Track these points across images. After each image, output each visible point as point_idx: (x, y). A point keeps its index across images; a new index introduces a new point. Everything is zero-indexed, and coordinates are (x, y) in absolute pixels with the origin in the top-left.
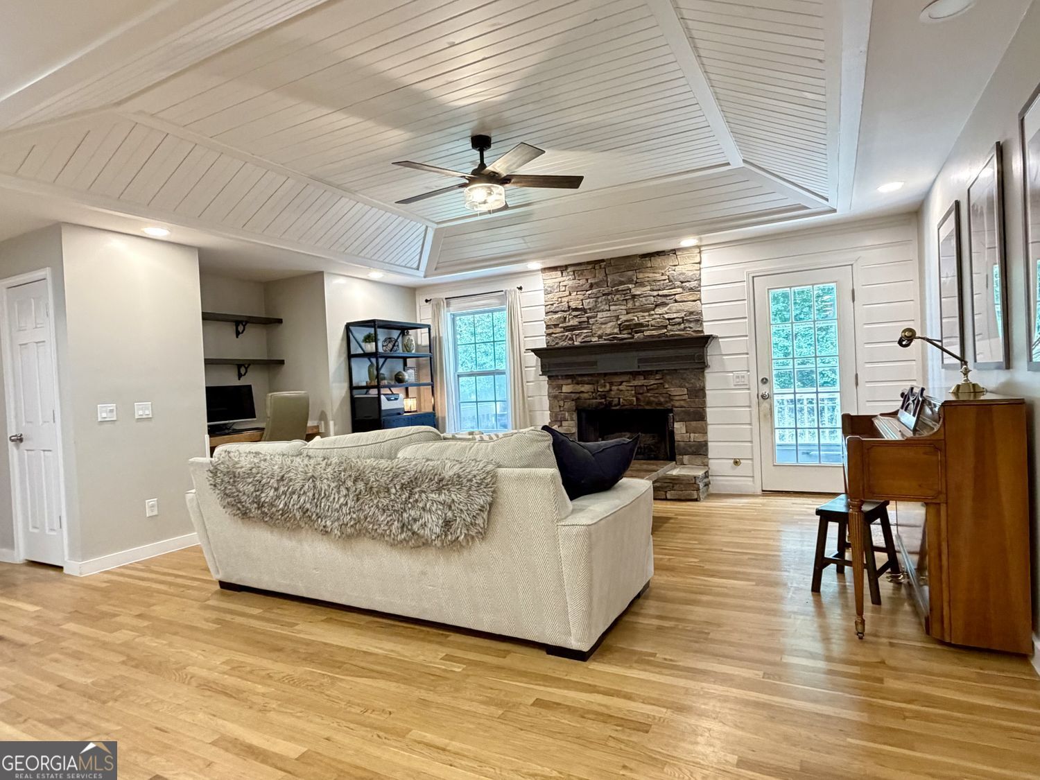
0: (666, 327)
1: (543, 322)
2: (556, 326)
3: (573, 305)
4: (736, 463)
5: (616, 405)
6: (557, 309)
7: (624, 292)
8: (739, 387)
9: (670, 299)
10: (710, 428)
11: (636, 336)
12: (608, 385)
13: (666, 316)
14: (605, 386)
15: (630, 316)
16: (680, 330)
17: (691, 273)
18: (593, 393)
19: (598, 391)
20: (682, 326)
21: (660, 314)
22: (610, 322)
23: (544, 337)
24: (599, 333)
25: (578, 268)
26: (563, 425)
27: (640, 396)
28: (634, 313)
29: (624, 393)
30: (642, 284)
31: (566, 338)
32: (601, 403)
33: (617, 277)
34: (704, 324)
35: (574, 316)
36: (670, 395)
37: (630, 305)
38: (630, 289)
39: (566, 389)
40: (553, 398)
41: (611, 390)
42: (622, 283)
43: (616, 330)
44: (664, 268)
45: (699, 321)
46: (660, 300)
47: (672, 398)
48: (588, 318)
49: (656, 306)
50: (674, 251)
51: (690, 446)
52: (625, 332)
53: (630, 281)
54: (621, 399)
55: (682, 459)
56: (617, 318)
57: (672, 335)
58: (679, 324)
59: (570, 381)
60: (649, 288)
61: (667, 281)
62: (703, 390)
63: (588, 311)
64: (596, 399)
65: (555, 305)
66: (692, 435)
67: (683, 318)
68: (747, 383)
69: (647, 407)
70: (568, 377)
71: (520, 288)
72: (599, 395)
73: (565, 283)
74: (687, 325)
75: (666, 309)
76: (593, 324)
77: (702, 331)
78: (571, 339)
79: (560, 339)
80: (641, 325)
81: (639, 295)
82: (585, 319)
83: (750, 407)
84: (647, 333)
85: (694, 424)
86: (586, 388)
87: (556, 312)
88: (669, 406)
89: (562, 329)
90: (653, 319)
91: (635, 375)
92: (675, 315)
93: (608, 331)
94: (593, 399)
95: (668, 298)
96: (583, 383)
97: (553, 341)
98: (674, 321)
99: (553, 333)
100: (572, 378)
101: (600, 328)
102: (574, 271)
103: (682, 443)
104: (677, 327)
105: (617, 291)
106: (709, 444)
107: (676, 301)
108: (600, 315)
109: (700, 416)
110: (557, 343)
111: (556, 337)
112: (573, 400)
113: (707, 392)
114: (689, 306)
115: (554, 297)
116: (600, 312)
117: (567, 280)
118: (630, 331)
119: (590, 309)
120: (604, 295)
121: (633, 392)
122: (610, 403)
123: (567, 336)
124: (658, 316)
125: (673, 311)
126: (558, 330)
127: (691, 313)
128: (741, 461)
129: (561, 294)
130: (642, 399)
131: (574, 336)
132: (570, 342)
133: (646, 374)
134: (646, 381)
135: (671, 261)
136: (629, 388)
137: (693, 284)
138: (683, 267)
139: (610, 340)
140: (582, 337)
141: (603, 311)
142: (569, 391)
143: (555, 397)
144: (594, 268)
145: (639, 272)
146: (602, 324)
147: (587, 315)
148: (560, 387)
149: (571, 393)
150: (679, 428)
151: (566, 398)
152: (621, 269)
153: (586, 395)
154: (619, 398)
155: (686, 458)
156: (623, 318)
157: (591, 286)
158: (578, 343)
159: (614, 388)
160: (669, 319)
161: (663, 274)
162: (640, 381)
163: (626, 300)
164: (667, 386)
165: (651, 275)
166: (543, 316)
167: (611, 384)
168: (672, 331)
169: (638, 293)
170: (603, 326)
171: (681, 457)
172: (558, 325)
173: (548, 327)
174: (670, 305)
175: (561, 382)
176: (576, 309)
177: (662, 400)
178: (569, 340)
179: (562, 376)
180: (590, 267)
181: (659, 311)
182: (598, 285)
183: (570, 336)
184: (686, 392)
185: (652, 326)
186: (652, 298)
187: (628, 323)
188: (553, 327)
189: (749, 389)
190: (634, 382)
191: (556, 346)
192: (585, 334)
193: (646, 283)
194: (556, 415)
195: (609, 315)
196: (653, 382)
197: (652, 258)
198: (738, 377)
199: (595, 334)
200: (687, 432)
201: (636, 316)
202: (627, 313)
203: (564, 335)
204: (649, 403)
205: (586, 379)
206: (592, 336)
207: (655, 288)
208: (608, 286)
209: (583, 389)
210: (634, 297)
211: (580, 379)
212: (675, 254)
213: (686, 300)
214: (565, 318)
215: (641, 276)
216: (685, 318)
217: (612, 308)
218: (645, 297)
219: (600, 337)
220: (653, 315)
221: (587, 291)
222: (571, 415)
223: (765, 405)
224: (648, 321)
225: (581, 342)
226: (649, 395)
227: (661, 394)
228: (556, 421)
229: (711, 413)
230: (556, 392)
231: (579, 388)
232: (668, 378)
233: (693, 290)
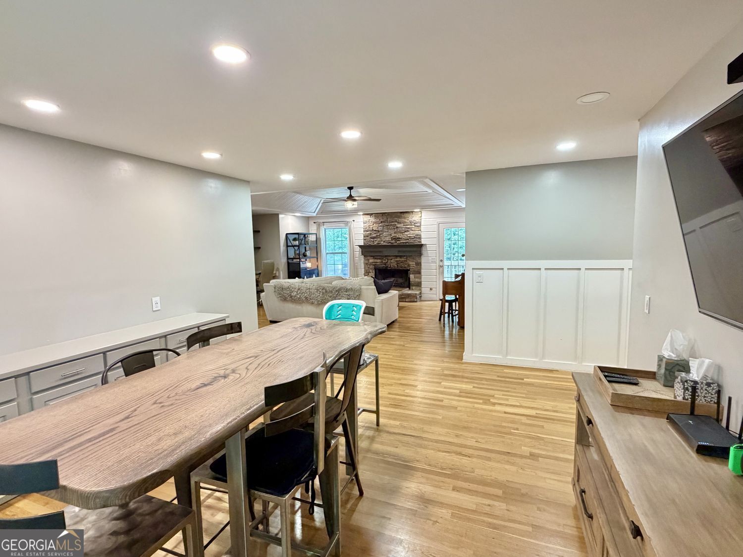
0: (408, 239)
1: (362, 235)
2: (367, 236)
3: (374, 229)
4: (431, 289)
5: (389, 268)
7: (394, 226)
8: (433, 262)
10: (422, 276)
11: (398, 242)
13: (409, 236)
14: (385, 260)
15: (395, 235)
17: (418, 221)
18: (381, 263)
19: (383, 262)
20: (414, 240)
21: (406, 235)
22: (388, 236)
23: (363, 241)
24: (384, 240)
26: (369, 274)
28: (397, 233)
29: (393, 263)
30: (400, 223)
32: (384, 266)
33: (391, 219)
34: (422, 239)
35: (375, 233)
37: (396, 230)
38: (396, 225)
39: (371, 261)
42: (393, 222)
43: (390, 240)
44: (408, 218)
45: (420, 238)
46: (406, 229)
47: (409, 265)
49: (405, 231)
50: (412, 212)
51: (416, 283)
53: (396, 222)
56: (391, 235)
57: (411, 243)
59: (372, 258)
60: (403, 225)
61: (409, 223)
62: (420, 263)
65: (367, 228)
66: (416, 279)
67: (414, 237)
68: (435, 261)
69: (401, 269)
70: (371, 256)
71: (354, 221)
72: (383, 264)
74: (416, 239)
75: (408, 233)
76: (382, 237)
77: (421, 242)
78: (373, 242)
80: (400, 238)
82: (379, 235)
83: (436, 269)
84: (401, 241)
85: (417, 275)
86: (379, 261)
87: (368, 231)
88: (408, 268)
89: (370, 238)
90: (404, 236)
91: (397, 256)
92: (411, 236)
93: (387, 240)
94: (381, 265)
95: (409, 229)
96: (378, 259)
99: (366, 239)
100: (374, 257)
101: (384, 238)
102: (375, 216)
103: (413, 282)
104: (412, 240)
105: (391, 225)
106: (422, 282)
107: (412, 230)
108: (384, 233)
109: (419, 272)
110: (368, 243)
111: (367, 241)
112: (373, 265)
113: (422, 264)
114: (417, 232)
115: (367, 225)
117: (372, 219)
118: (395, 240)
119: (381, 231)
120: (386, 226)
121: (396, 263)
122: (387, 267)
125: (411, 234)
126: (368, 238)
127: (417, 235)
128: (433, 289)
129: (370, 224)
130: (399, 265)
133: (401, 257)
134: (400, 259)
135: (411, 216)
136: (394, 261)
137: (418, 224)
138: (415, 218)
139: (388, 243)
140: (377, 241)
143: (367, 264)
144: (383, 215)
147: (379, 233)
148: (368, 260)
149: (373, 262)
150: (412, 276)
151: (371, 264)
152: (393, 217)
153: (378, 263)
154: (391, 265)
155: (414, 287)
156: (393, 235)
157: (381, 222)
158: (376, 244)
159: (389, 261)
161: (408, 220)
162: (398, 259)
163: (394, 228)
164: (408, 261)
165: (404, 220)
166: (363, 232)
167: (388, 260)
169: (399, 226)
170: (386, 238)
171: (412, 287)
173: (364, 237)
174: (410, 232)
175: (369, 258)
176: (375, 231)
177: (406, 266)
179: (369, 256)
180: (381, 215)
181: (406, 233)
182: (384, 222)
184: (414, 263)
185: (403, 239)
186: (404, 229)
187: (394, 237)
189: (436, 263)
190: (396, 259)
192: (379, 240)
193: (402, 223)
194: (367, 271)
195: (388, 234)
196: (403, 259)
197: (404, 214)
198: (433, 259)
200: (414, 278)
201: (397, 235)
202: (395, 233)
203: (371, 240)
204: (402, 267)
205: (378, 257)
206: (381, 241)
207: (405, 225)
208: (388, 223)
209: (377, 261)
210: (397, 227)
211: (376, 257)
213: (416, 230)
214: (371, 234)
215: (400, 220)
217: (389, 231)
218: (401, 228)
219: (384, 242)
221: (380, 224)
222: (373, 270)
223: (441, 269)
224: (402, 237)
226: (401, 264)
227: (406, 264)
228: (367, 273)
229: (423, 271)
230: (367, 262)
231: (376, 261)
232: (409, 258)
233: (418, 227)
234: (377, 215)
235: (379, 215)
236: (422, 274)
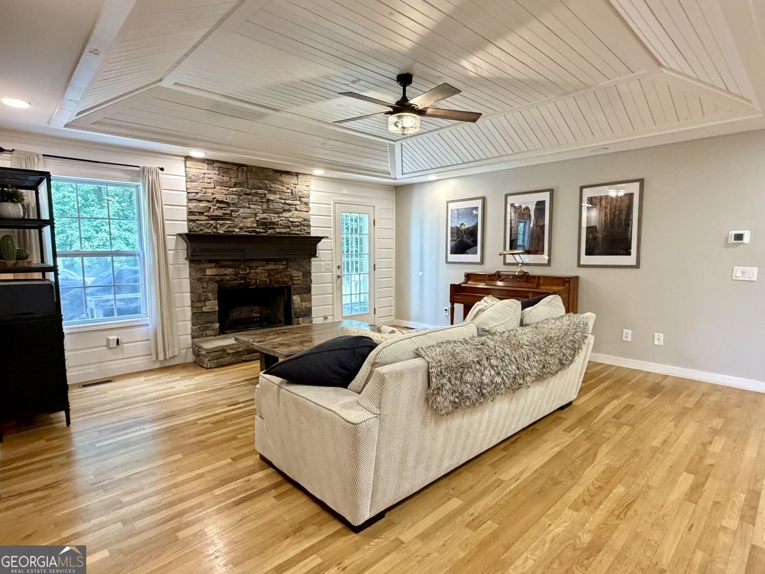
0: (289, 227)
1: (186, 208)
2: (201, 213)
3: (218, 197)
4: (325, 318)
5: (253, 285)
6: (202, 199)
7: (261, 196)
8: (328, 270)
9: (293, 208)
10: (313, 297)
11: (270, 231)
12: (248, 268)
13: (290, 219)
14: (245, 270)
15: (265, 215)
16: (298, 231)
17: (306, 192)
18: (233, 275)
19: (239, 274)
20: (299, 228)
21: (286, 217)
22: (250, 217)
23: (186, 223)
24: (241, 225)
25: (224, 166)
26: (207, 304)
27: (271, 277)
28: (268, 213)
29: (260, 274)
30: (274, 193)
31: (210, 226)
32: (241, 283)
33: (256, 182)
34: (312, 228)
35: (219, 207)
36: (292, 276)
37: (265, 206)
38: (265, 195)
39: (209, 272)
40: (195, 281)
41: (250, 273)
42: (260, 188)
43: (255, 225)
44: (289, 184)
45: (309, 226)
46: (287, 207)
47: (293, 278)
48: (232, 211)
49: (285, 211)
50: (297, 174)
51: (303, 311)
52: (261, 227)
53: (266, 188)
54: (258, 281)
55: (298, 320)
56: (256, 215)
57: (293, 234)
58: (298, 226)
59: (213, 265)
60: (278, 196)
61: (290, 194)
62: (310, 273)
63: (231, 205)
64: (237, 280)
65: (200, 194)
66: (304, 303)
67: (300, 222)
68: (331, 268)
69: (276, 286)
70: (210, 261)
71: (162, 169)
72: (240, 277)
73: (210, 176)
74: (303, 228)
75: (290, 214)
76: (236, 217)
77: (309, 233)
78: (216, 227)
79: (204, 226)
80: (273, 223)
81: (272, 200)
82: (229, 212)
83: (332, 283)
84: (278, 230)
85: (305, 295)
86: (230, 271)
87: (201, 201)
88: (290, 284)
89: (207, 218)
90: (281, 220)
91: (268, 261)
92: (296, 220)
93: (249, 225)
94: (235, 280)
95: (291, 206)
96: (226, 267)
97: (197, 227)
98: (295, 223)
99: (197, 220)
100: (217, 263)
101: (241, 222)
102: (219, 168)
103: (298, 310)
104: (296, 228)
105: (256, 193)
106: (313, 308)
107: (296, 210)
108: (241, 211)
109: (308, 290)
110: (201, 230)
111: (201, 224)
112: (215, 282)
113: (312, 274)
114: (304, 215)
115: (195, 186)
116: (241, 207)
117: (212, 174)
118: (264, 227)
119: (234, 204)
120: (245, 194)
121: (267, 274)
122: (249, 284)
123: (212, 224)
124: (284, 219)
125: (295, 216)
126: (203, 218)
127: (305, 220)
128: (328, 317)
129: (207, 185)
130: (273, 279)
131: (218, 225)
132: (215, 230)
133: (276, 261)
134: (276, 266)
135: (293, 180)
136: (264, 271)
137: (306, 200)
138: (301, 186)
139: (250, 233)
140: (226, 227)
141: (244, 207)
142: (215, 274)
143: (200, 280)
144: (238, 170)
145: (272, 183)
146: (244, 218)
147: (231, 208)
148: (203, 270)
149: (216, 275)
150: (296, 298)
151: (211, 280)
152: (259, 176)
153: (228, 277)
154: (256, 279)
155: (300, 319)
156: (261, 216)
157: (234, 185)
158: (222, 232)
159: (253, 271)
160: (292, 222)
161: (288, 188)
162: (271, 266)
163: (263, 202)
164: (289, 270)
165: (280, 187)
166: (185, 202)
167: (250, 268)
168: (294, 231)
169: (272, 198)
170: (245, 220)
171: (297, 319)
172: (203, 213)
173: (191, 213)
174: (293, 212)
175: (204, 266)
176: (220, 202)
177: (286, 279)
178: (213, 228)
179: (205, 260)
180: (235, 168)
181: (285, 214)
182: (240, 185)
183: (214, 224)
184: (301, 275)
185: (281, 225)
186: (281, 205)
187: (265, 221)
188: (197, 214)
189: (332, 272)
190: (268, 266)
191: (200, 232)
192: (228, 225)
193: (278, 193)
194: (200, 295)
195: (249, 212)
196: (281, 267)
197: (283, 175)
198: (327, 264)
199: (237, 225)
200: (301, 302)
201: (269, 216)
202: (264, 213)
203: (209, 223)
204: (278, 282)
205: (228, 263)
206: (235, 227)
207: (283, 197)
208: (248, 188)
209: (226, 272)
210: (268, 200)
211: (223, 263)
212: (297, 176)
213: (302, 210)
214: (210, 208)
215: (273, 185)
216: (302, 223)
217: (251, 206)
218: (276, 202)
219: (241, 228)
220: (281, 217)
221: (230, 188)
222: (213, 295)
223: (339, 282)
224: (278, 221)
225: (224, 231)
226: (279, 276)
227: (286, 276)
228: (200, 301)
229: (314, 287)
230: (199, 275)
231: (223, 271)
232: (290, 264)
233: (307, 204)
234: (225, 167)
235: (229, 167)
236: (312, 293)
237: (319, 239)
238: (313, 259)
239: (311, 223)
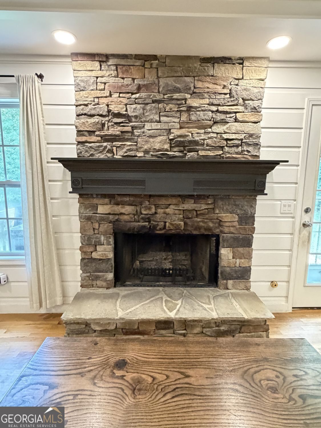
0: (222, 148)
1: (74, 127)
2: (91, 133)
3: (115, 109)
4: (274, 284)
5: (160, 229)
6: (93, 112)
7: (179, 102)
8: (284, 215)
9: (230, 117)
10: (254, 252)
11: (190, 155)
12: (153, 207)
13: (225, 136)
14: (150, 209)
15: (183, 131)
16: (237, 153)
17: (256, 90)
18: (134, 215)
19: (142, 214)
20: (240, 149)
21: (217, 133)
22: (160, 135)
23: (75, 146)
24: (146, 147)
25: (123, 62)
26: (98, 249)
27: (188, 221)
28: (188, 128)
29: (171, 217)
30: (200, 96)
31: (104, 149)
32: (144, 227)
33: (171, 81)
34: (261, 149)
35: (116, 123)
36: (221, 221)
37: (184, 117)
38: (186, 99)
39: (102, 209)
40: (86, 219)
41: (156, 213)
42: (177, 90)
43: (167, 146)
44: (226, 79)
45: (257, 145)
46: (219, 117)
47: (221, 223)
48: (133, 128)
49: (215, 123)
50: (241, 61)
51: (236, 272)
52: (176, 149)
53: (187, 90)
54: (167, 224)
55: (227, 283)
56: (169, 131)
57: (229, 157)
58: (237, 146)
59: (107, 200)
60: (207, 101)
61: (228, 96)
62: (252, 218)
63: (133, 120)
64: (139, 222)
65: (90, 107)
66: (238, 261)
67: (242, 140)
68: (292, 212)
69: (195, 232)
70: (104, 196)
71: (41, 77)
72: (142, 218)
73: (104, 80)
74: (245, 148)
75: (225, 128)
76: (139, 136)
77: (258, 157)
78: (111, 151)
79: (96, 150)
80: (196, 143)
81: (196, 108)
82: (129, 129)
83: (291, 234)
84: (201, 153)
85: (241, 249)
86: (128, 209)
87: (92, 116)
88: (217, 231)
89: (99, 138)
90: (209, 138)
91: (184, 198)
92: (234, 136)
93: (157, 146)
94: (135, 221)
95: (228, 116)
96: (123, 204)
97: (86, 151)
98: (232, 142)
99: (86, 142)
100: (112, 198)
101: (147, 142)
102: (116, 65)
103: (228, 269)
104: (234, 149)
105: (171, 99)
106: (253, 268)
107: (236, 120)
108: (148, 126)
109: (247, 242)
110: (92, 155)
111: (91, 147)
112: (109, 223)
113: (256, 219)
114: (249, 128)
115: (88, 96)
116: (148, 122)
117: (107, 75)
118: (182, 148)
119: (136, 117)
120: (154, 102)
121: (181, 216)
122: (155, 227)
123: (106, 147)
124: (215, 135)
125: (233, 130)
126: (94, 138)
127: (251, 135)
128: (278, 283)
129: (99, 94)
130: (190, 223)
131: (114, 148)
132: (109, 155)
133: (197, 198)
134: (195, 205)
135: (235, 72)
136: (177, 212)
137: (256, 104)
138: (248, 80)
139: (158, 157)
140: (125, 150)
141: (151, 121)
142: (107, 212)
143: (89, 219)
144: (143, 66)
145: (198, 80)
146: (150, 136)
147: (131, 124)
148: (95, 207)
149: (109, 214)
150: (225, 253)
151: (103, 220)
152: (176, 72)
153: (126, 217)
154: (165, 222)
155: (230, 282)
156: (176, 132)
157: (139, 88)
158: (120, 157)
159: (160, 211)
160: (227, 140)
161: (224, 87)
162: (189, 205)
163: (181, 111)
164: (217, 211)
165: (211, 86)
166: (73, 119)
167: (157, 206)
168: (229, 153)
169: (195, 104)
170: (151, 140)
171: (225, 281)
172: (94, 132)
173: (80, 133)
174: (229, 124)
175: (95, 201)
176: (118, 115)
177: (211, 225)
178: (108, 152)
179: (97, 195)
180: (138, 63)
181: (216, 128)
182: (147, 87)
183: (109, 147)
184: (236, 218)
185: (207, 145)
186: (210, 113)
187: (182, 139)
188: (86, 133)
189: (293, 217)
190: (183, 205)
191: (91, 157)
192: (129, 148)
193: (206, 95)
194: (89, 239)
195: (159, 127)
196: (204, 207)
197: (216, 64)
198: (285, 206)
199: (141, 148)
200: (233, 258)
201: (189, 132)
202: (181, 128)
203: (102, 146)
204: (198, 228)
205: (127, 199)
206: (137, 150)
207: (215, 102)
208: (159, 92)
209: (123, 211)
210: (190, 109)
211: (119, 199)
212: (242, 64)
213: (247, 120)
214: (103, 125)
215: (199, 84)
216: (244, 141)
217: (162, 118)
218: (202, 111)
219: (146, 152)
220: (210, 133)
221: (133, 94)
222: (108, 238)
223: (305, 232)
224: (204, 140)
225: (123, 156)
226: (199, 220)
227: (211, 220)
228: (89, 245)
229: (257, 239)
230: (90, 213)
231: (119, 209)
232: (220, 203)
233: (255, 110)
235: (130, 62)
236: (254, 247)
237: (272, 165)
238: (259, 197)
239: (263, 141)
